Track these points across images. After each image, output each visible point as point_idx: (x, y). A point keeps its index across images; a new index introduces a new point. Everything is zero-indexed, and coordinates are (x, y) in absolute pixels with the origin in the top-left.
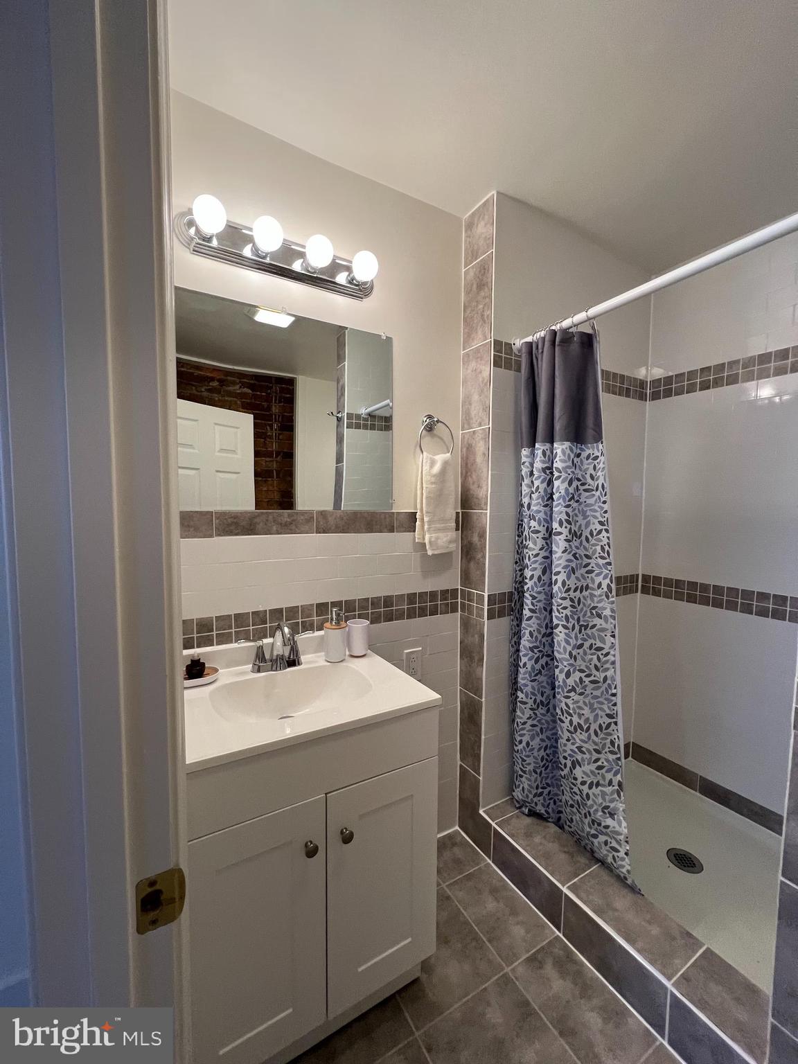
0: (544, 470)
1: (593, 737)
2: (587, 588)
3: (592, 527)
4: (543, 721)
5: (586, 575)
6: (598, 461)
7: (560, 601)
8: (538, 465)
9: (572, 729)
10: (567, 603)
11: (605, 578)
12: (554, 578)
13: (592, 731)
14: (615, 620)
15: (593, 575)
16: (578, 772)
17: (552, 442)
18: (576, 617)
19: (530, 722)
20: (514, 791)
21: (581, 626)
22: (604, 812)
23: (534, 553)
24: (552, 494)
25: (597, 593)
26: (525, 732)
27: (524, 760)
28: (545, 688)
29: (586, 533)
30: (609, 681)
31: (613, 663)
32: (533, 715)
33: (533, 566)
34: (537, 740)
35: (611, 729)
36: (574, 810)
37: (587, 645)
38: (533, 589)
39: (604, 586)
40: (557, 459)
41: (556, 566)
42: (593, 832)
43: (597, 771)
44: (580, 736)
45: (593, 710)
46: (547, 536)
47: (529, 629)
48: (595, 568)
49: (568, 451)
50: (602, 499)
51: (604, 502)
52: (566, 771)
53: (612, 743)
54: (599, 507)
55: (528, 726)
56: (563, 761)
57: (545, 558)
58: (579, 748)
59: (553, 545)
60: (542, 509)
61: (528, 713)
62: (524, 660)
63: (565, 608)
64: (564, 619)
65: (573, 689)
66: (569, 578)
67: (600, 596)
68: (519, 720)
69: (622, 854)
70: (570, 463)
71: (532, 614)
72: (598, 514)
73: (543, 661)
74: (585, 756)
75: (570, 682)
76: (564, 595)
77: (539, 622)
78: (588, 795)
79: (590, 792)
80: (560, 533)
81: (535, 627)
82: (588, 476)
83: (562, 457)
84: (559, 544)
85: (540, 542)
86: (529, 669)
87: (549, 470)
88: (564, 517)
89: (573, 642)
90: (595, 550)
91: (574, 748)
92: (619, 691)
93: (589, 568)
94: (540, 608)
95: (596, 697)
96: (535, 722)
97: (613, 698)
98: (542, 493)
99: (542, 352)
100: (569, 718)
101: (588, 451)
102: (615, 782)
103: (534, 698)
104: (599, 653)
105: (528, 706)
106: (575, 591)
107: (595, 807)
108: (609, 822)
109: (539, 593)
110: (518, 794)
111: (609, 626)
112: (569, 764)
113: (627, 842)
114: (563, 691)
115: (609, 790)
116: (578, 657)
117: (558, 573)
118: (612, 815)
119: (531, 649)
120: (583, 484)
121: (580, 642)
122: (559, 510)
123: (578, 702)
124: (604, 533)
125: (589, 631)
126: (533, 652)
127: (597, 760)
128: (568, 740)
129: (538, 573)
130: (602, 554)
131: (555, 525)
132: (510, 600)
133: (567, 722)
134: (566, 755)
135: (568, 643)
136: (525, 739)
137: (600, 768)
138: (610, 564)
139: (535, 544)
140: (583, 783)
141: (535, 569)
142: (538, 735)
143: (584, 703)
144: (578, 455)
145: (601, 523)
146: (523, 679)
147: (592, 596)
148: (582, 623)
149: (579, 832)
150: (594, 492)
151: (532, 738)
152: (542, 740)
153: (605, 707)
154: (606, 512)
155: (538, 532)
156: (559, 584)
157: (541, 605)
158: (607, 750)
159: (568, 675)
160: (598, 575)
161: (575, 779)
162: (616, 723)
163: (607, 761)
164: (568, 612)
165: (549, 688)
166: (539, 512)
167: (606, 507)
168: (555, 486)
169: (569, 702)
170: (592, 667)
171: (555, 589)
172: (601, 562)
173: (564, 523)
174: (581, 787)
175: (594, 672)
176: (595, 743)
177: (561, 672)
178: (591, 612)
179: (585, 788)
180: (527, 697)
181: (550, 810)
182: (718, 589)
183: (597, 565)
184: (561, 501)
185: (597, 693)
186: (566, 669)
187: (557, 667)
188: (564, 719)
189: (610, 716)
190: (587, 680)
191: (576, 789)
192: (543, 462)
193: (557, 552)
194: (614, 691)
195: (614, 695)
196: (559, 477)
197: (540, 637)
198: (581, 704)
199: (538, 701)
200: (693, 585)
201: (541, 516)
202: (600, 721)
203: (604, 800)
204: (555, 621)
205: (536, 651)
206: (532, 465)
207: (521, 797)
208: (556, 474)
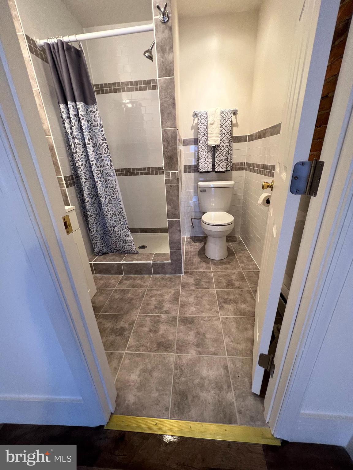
0: (75, 115)
1: (118, 216)
2: (103, 166)
3: (99, 142)
4: (99, 221)
5: (102, 161)
6: (95, 113)
7: (97, 172)
8: (72, 113)
9: (111, 216)
10: (99, 172)
11: (108, 161)
12: (91, 163)
13: (117, 214)
14: (114, 176)
15: (104, 161)
16: (116, 229)
17: (75, 102)
18: (103, 177)
19: (95, 222)
21: (105, 180)
22: (126, 237)
23: (81, 154)
24: (81, 127)
25: (107, 167)
26: (94, 226)
27: (96, 237)
28: (97, 208)
29: (98, 145)
30: (118, 197)
31: (117, 191)
32: (95, 219)
33: (81, 160)
34: (99, 228)
35: (122, 212)
36: (117, 242)
37: (108, 187)
38: (84, 170)
39: (109, 164)
40: (80, 110)
41: (91, 158)
42: (124, 245)
43: (121, 226)
44: (114, 217)
45: (116, 208)
46: (83, 146)
47: (86, 186)
48: (104, 158)
49: (84, 107)
51: (102, 131)
52: (112, 232)
53: (123, 216)
54: (100, 133)
55: (95, 224)
56: (110, 229)
57: (85, 156)
58: (115, 221)
59: (88, 150)
60: (79, 134)
61: (94, 219)
62: (87, 199)
63: (99, 174)
64: (99, 178)
65: (109, 203)
66: (97, 162)
67: (108, 168)
68: (91, 223)
69: (133, 245)
70: (85, 113)
71: (86, 180)
72: (100, 136)
73: (94, 198)
74: (117, 223)
75: (107, 200)
76: (97, 169)
77: (89, 183)
79: (121, 233)
80: (89, 144)
81: (88, 185)
82: (93, 120)
83: (82, 110)
84: (90, 149)
85: (82, 149)
86: (90, 202)
87: (77, 115)
88: (89, 137)
89: (104, 186)
90: (103, 151)
91: (113, 222)
93: (102, 158)
94: (88, 177)
95: (116, 203)
96: (97, 222)
97: (120, 203)
98: (77, 126)
99: (58, 51)
100: (109, 213)
101: (93, 108)
102: (126, 227)
103: (94, 213)
104: (113, 189)
105: (93, 216)
106: (100, 167)
107: (123, 237)
108: (128, 238)
109: (86, 171)
110: (96, 250)
111: (113, 179)
112: (112, 228)
113: (133, 241)
114: (105, 205)
115: (125, 230)
116: (107, 191)
117: (93, 161)
118: (128, 237)
119: (89, 194)
120: (92, 123)
121: (106, 186)
122: (86, 134)
123: (111, 206)
124: (104, 144)
125: (108, 182)
126: (90, 195)
127: (120, 223)
128: (110, 221)
129: (84, 163)
130: (105, 152)
131: (87, 141)
132: (73, 179)
133: (109, 214)
134: (111, 226)
135: (103, 187)
136: (95, 229)
137: (122, 225)
138: (109, 156)
139: (80, 150)
140: (118, 232)
141: (82, 161)
142: (99, 226)
143: (113, 206)
144: (87, 110)
145: (102, 140)
146: (88, 207)
147: (106, 169)
148: (105, 179)
149: (119, 248)
150: (97, 127)
151: (97, 228)
152: (100, 227)
153: (119, 206)
154: (103, 135)
155: (79, 144)
156: (94, 165)
157: (88, 176)
158: (122, 219)
159: (106, 198)
160: (106, 161)
161: (116, 232)
162: (122, 210)
163: (123, 222)
164: (100, 175)
166: (78, 135)
167: (103, 133)
168: (83, 123)
169: (108, 207)
170: (112, 194)
171: (93, 167)
172: (106, 155)
173: (90, 139)
175: (113, 195)
176: (119, 218)
177: (103, 198)
178: (107, 175)
180: (92, 213)
181: (108, 250)
183: (105, 157)
184: (86, 130)
185: (115, 202)
186: (105, 196)
187: (101, 197)
189: (120, 208)
190: (112, 198)
191: (116, 235)
192: (74, 111)
193: (90, 152)
194: (120, 200)
195: (120, 201)
196: (83, 119)
197: (91, 189)
198: (112, 207)
199: (96, 214)
201: (79, 137)
202: (118, 210)
203: (125, 233)
204: (96, 180)
205: (91, 195)
206: (68, 113)
207: (98, 250)
208: (81, 117)
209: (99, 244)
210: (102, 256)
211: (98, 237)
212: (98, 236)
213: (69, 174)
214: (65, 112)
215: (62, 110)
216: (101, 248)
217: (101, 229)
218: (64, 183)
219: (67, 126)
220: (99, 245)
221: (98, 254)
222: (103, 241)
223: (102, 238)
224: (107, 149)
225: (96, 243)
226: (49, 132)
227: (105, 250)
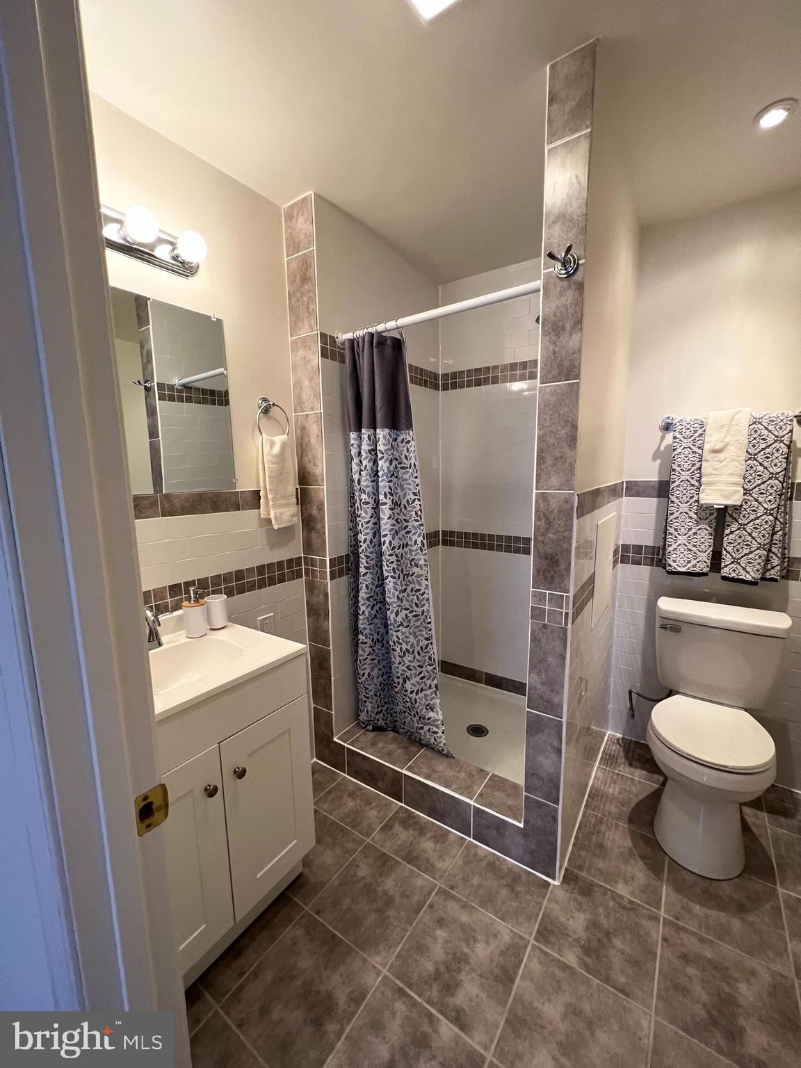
0: (370, 451)
1: (417, 657)
2: (407, 544)
3: (408, 497)
4: (380, 655)
5: (406, 535)
6: (410, 444)
7: (389, 558)
8: (365, 447)
9: (402, 654)
10: (393, 558)
11: (419, 536)
12: (383, 539)
13: (416, 653)
14: (427, 567)
15: (410, 535)
16: (408, 686)
17: (375, 429)
18: (400, 568)
19: (370, 657)
20: (360, 716)
21: (404, 575)
22: (427, 709)
23: (366, 520)
24: (377, 471)
25: (414, 548)
26: (366, 666)
27: (366, 689)
28: (380, 628)
29: (404, 502)
30: (425, 614)
31: (428, 600)
32: (372, 652)
33: (365, 531)
34: (376, 670)
35: (428, 648)
36: (407, 714)
37: (409, 589)
38: (366, 550)
39: (419, 542)
40: (380, 443)
41: (383, 531)
42: (420, 725)
43: (421, 681)
44: (408, 658)
45: (416, 637)
46: (375, 506)
47: (365, 583)
48: (412, 529)
49: (388, 437)
50: (415, 475)
51: (416, 478)
52: (399, 687)
53: (430, 658)
54: (413, 481)
55: (368, 661)
56: (396, 680)
57: (375, 524)
58: (408, 667)
59: (381, 514)
60: (370, 484)
61: (368, 650)
62: (363, 608)
63: (392, 563)
64: (391, 571)
65: (402, 624)
66: (393, 539)
67: (417, 550)
68: (361, 658)
69: (440, 734)
70: (390, 447)
71: (367, 571)
72: (412, 487)
73: (377, 607)
74: (412, 672)
75: (399, 619)
76: (391, 552)
77: (372, 576)
78: (415, 700)
79: (417, 697)
80: (386, 504)
81: (370, 581)
82: (403, 457)
83: (384, 442)
84: (385, 512)
85: (370, 512)
86: (367, 615)
87: (373, 451)
88: (387, 490)
89: (399, 588)
90: (411, 515)
91: (404, 668)
92: (432, 620)
93: (408, 529)
94: (373, 566)
95: (418, 627)
96: (374, 657)
97: (429, 625)
98: (370, 471)
99: (363, 350)
100: (399, 646)
101: (404, 436)
102: (433, 686)
103: (371, 638)
104: (418, 594)
105: (368, 645)
106: (399, 548)
107: (421, 708)
108: (431, 714)
109: (371, 553)
110: (363, 717)
111: (424, 572)
112: (401, 681)
113: (443, 724)
114: (394, 628)
115: (429, 692)
116: (404, 599)
117: (386, 535)
118: (432, 709)
119: (368, 599)
120: (400, 463)
121: (404, 587)
122: (384, 485)
123: (405, 633)
124: (417, 502)
125: (410, 578)
126: (369, 601)
127: (421, 672)
128: (400, 663)
129: (369, 537)
130: (416, 518)
131: (381, 497)
132: (347, 562)
133: (398, 650)
134: (399, 675)
135: (395, 589)
136: (366, 672)
137: (423, 678)
138: (422, 525)
139: (366, 512)
140: (412, 692)
141: (368, 533)
142: (376, 666)
143: (410, 633)
144: (395, 440)
145: (415, 494)
146: (362, 624)
147: (411, 550)
148: (405, 573)
149: (410, 730)
150: (408, 470)
151: (372, 670)
152: (380, 670)
153: (424, 633)
154: (417, 485)
155: (368, 503)
156: (387, 544)
157: (373, 562)
158: (427, 664)
159: (397, 614)
160: (414, 534)
161: (406, 691)
162: (431, 643)
163: (427, 671)
164: (394, 565)
165: (382, 627)
166: (368, 486)
167: (417, 481)
168: (380, 466)
169: (399, 634)
170: (414, 605)
171: (384, 548)
172: (416, 524)
173: (388, 495)
174: (410, 696)
175: (415, 608)
176: (418, 661)
177: (391, 613)
178: (411, 564)
179: (414, 696)
180: (366, 638)
181: (388, 722)
182: (491, 537)
183: (413, 526)
184: (385, 477)
185: (418, 624)
186: (395, 610)
187: (389, 609)
188: (395, 648)
189: (427, 639)
190: (410, 615)
191: (407, 699)
192: (370, 445)
193: (384, 519)
194: (429, 620)
195: (429, 623)
196: (382, 458)
197: (374, 588)
198: (407, 634)
199: (375, 639)
200: (475, 535)
201: (369, 489)
202: (421, 644)
203: (426, 700)
204: (386, 574)
205: (371, 600)
206: (360, 446)
207: (365, 718)
208: (380, 455)
209: (370, 705)
210: (372, 735)
211: (371, 690)
212: (370, 688)
213: (343, 551)
214: (355, 446)
215: (352, 442)
216: (373, 715)
217: (381, 673)
218: (328, 570)
219: (355, 467)
220: (370, 709)
221: (365, 727)
222: (379, 700)
223: (378, 694)
224: (419, 513)
225: (365, 702)
226: (323, 480)
227: (381, 723)
